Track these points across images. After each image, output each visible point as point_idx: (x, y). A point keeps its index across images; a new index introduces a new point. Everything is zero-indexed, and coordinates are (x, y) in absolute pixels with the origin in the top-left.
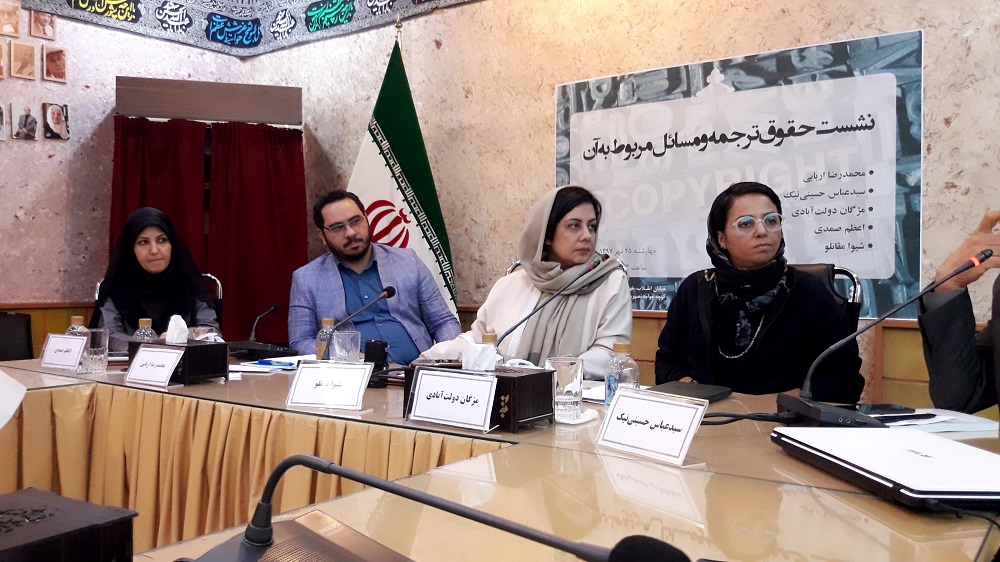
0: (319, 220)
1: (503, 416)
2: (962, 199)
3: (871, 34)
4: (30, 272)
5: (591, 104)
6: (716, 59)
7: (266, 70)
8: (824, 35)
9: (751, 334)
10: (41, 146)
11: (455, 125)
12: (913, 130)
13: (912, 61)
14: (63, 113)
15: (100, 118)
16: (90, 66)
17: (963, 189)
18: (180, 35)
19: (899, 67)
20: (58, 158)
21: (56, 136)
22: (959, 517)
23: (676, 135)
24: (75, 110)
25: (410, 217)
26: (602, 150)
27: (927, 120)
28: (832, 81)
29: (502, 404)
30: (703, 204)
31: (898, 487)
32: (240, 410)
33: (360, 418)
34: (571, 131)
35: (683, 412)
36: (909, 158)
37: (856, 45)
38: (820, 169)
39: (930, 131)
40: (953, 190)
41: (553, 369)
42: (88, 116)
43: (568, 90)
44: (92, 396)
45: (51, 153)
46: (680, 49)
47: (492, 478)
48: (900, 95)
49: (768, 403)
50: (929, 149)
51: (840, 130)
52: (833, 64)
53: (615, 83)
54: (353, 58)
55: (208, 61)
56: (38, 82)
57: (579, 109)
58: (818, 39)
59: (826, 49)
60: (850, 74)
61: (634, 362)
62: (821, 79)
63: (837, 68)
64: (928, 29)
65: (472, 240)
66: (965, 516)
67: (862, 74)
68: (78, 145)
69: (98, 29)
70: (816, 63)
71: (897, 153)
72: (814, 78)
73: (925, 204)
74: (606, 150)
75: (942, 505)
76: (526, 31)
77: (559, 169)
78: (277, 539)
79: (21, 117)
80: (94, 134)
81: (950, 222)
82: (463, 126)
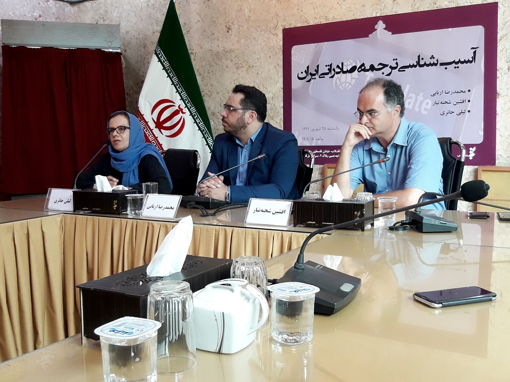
25: (185, 110)
82: (226, 50)
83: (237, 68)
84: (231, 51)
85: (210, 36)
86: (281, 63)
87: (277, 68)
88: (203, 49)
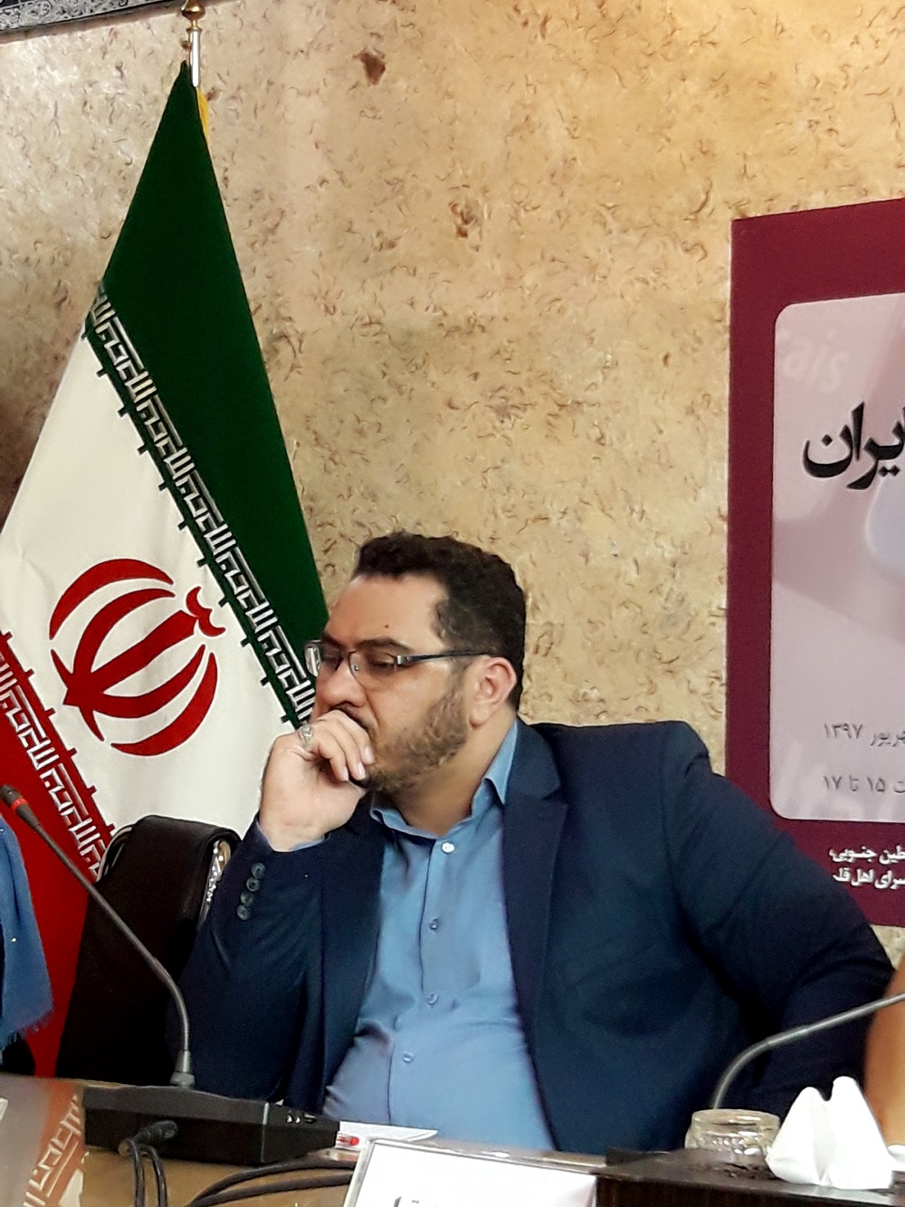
82: (447, 323)
83: (503, 412)
84: (473, 327)
85: (372, 255)
86: (721, 389)
87: (701, 412)
88: (337, 317)
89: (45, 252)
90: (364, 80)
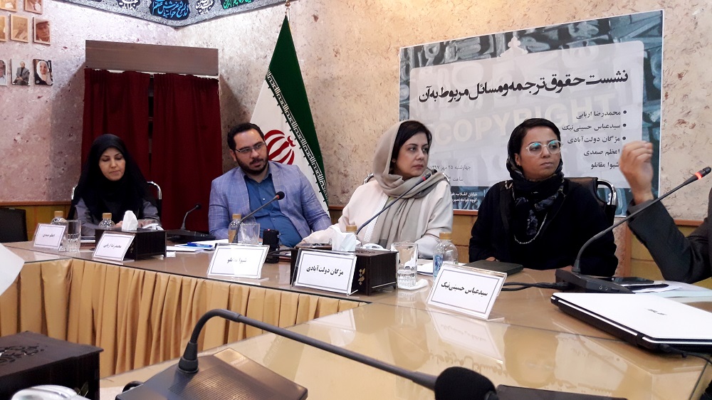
0: (232, 144)
1: (360, 283)
2: (689, 131)
3: (626, 13)
4: (25, 180)
5: (425, 61)
6: (515, 30)
7: (192, 36)
8: (592, 13)
9: (538, 226)
10: (32, 90)
11: (327, 76)
12: (656, 82)
13: (655, 32)
14: (48, 67)
15: (74, 70)
16: (67, 33)
17: (690, 125)
18: (132, 11)
19: (646, 37)
20: (44, 98)
21: (43, 83)
22: (684, 357)
23: (486, 84)
24: (56, 64)
25: (295, 142)
26: (432, 95)
27: (666, 74)
28: (597, 46)
29: (361, 275)
30: (505, 134)
31: (641, 336)
32: (174, 278)
33: (259, 285)
34: (410, 80)
35: (489, 281)
36: (652, 102)
37: (616, 20)
38: (589, 110)
39: (668, 83)
40: (683, 125)
41: (396, 251)
42: (66, 68)
43: (408, 51)
44: (69, 268)
45: (40, 95)
46: (489, 22)
47: (352, 327)
48: (646, 56)
49: (549, 276)
50: (666, 96)
51: (603, 82)
52: (599, 34)
53: (443, 47)
54: (255, 28)
55: (152, 29)
56: (30, 44)
57: (417, 65)
58: (588, 16)
59: (594, 23)
60: (610, 41)
61: (454, 246)
62: (589, 45)
63: (602, 37)
64: (667, 9)
65: (339, 159)
66: (688, 357)
67: (620, 41)
68: (59, 90)
69: (73, 6)
70: (586, 33)
71: (644, 98)
72: (585, 44)
73: (662, 135)
74: (435, 95)
75: (673, 348)
76: (379, 9)
77: (402, 108)
78: (201, 368)
79: (18, 69)
80: (70, 82)
81: (681, 148)
82: (333, 77)
89: (245, 63)
90: (314, 21)
